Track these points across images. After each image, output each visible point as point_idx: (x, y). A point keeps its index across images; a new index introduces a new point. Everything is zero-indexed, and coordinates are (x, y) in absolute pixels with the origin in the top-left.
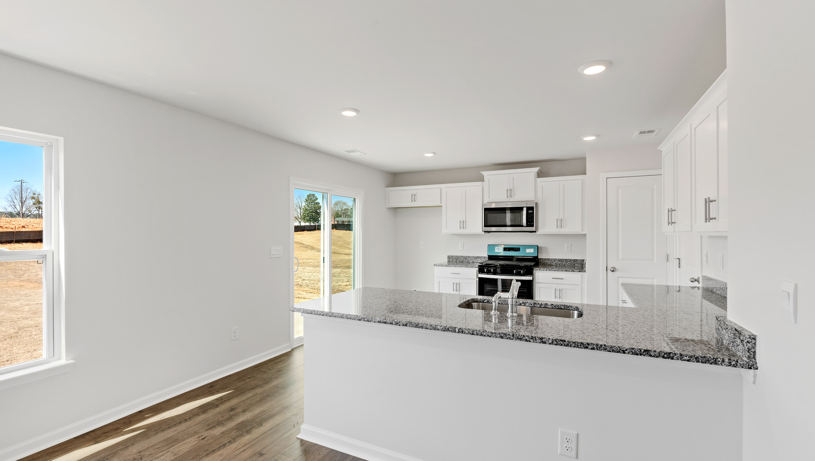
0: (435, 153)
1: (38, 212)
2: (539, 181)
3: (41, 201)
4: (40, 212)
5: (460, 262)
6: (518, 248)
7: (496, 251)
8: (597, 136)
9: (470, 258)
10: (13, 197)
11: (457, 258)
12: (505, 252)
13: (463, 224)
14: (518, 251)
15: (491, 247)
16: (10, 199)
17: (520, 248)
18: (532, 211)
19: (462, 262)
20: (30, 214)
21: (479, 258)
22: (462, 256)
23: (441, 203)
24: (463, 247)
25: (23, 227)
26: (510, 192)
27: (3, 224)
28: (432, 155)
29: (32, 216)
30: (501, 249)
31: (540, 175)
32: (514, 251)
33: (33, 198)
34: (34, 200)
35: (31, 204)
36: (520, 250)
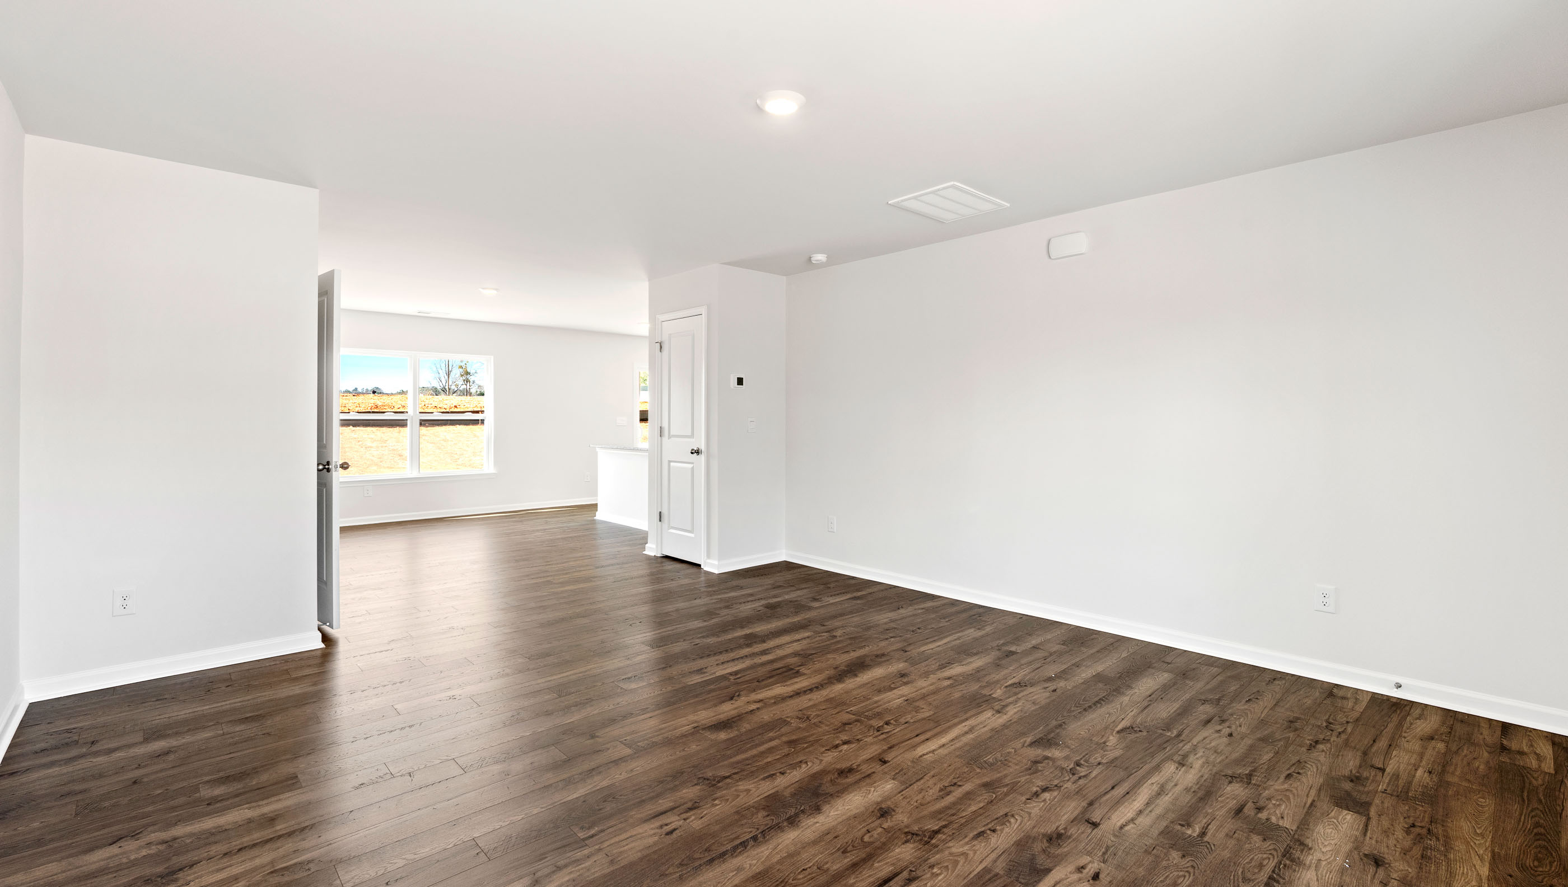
1: (465, 386)
3: (469, 371)
4: (468, 387)
10: (438, 366)
16: (435, 369)
20: (456, 389)
25: (456, 407)
27: (436, 403)
29: (459, 393)
33: (461, 367)
34: (461, 370)
35: (457, 376)
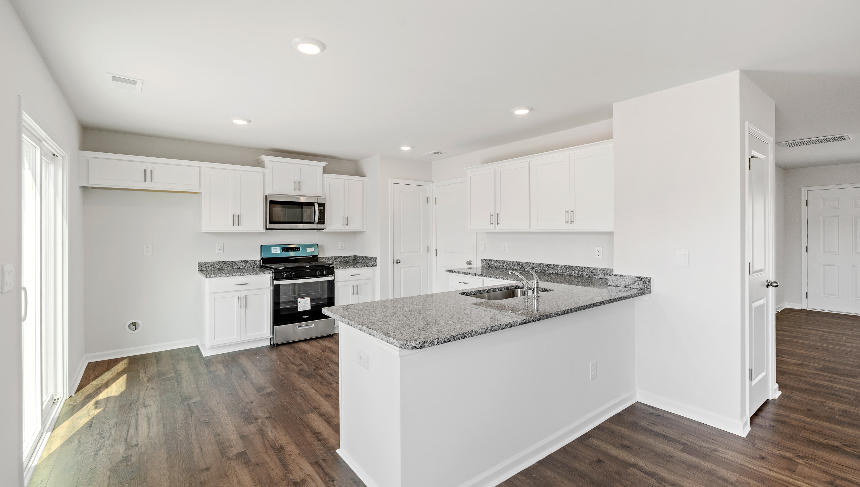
0: (249, 121)
2: (326, 177)
5: (219, 269)
6: (298, 247)
7: (273, 252)
8: (412, 147)
9: (234, 264)
11: (214, 264)
12: (284, 252)
13: (237, 219)
14: (298, 251)
15: (264, 248)
17: (300, 247)
18: (323, 207)
19: (222, 269)
21: (247, 262)
22: (222, 262)
23: (200, 188)
24: (222, 249)
26: (298, 185)
28: (244, 123)
30: (279, 250)
31: (326, 170)
32: (294, 251)
36: (300, 250)
